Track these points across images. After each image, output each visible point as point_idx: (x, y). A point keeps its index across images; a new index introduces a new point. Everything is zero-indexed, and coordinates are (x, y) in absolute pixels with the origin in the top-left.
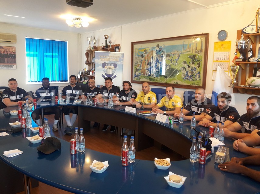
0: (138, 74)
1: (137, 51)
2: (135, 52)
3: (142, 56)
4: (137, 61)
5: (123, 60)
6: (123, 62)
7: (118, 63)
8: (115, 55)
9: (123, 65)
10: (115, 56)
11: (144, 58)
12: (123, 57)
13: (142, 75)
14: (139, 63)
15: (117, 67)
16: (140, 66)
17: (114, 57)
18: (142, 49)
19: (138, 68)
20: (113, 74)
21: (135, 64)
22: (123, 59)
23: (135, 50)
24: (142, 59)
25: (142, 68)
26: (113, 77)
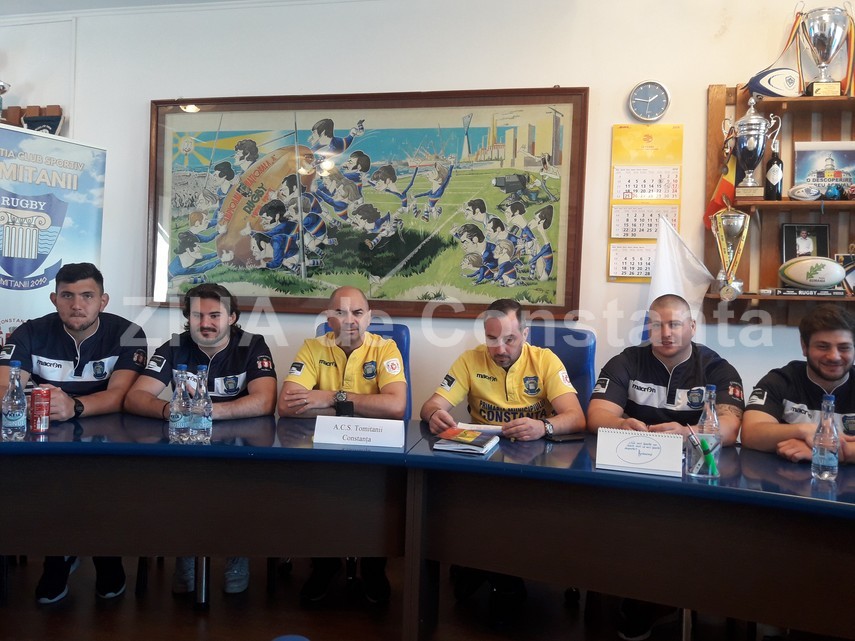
0: (197, 261)
2: (175, 150)
3: (227, 171)
4: (186, 193)
5: (102, 185)
6: (102, 196)
7: (72, 197)
8: (57, 149)
9: (100, 212)
10: (55, 155)
12: (103, 171)
15: (68, 221)
17: (51, 161)
18: (223, 135)
19: (195, 230)
20: (41, 258)
21: (175, 208)
22: (99, 179)
23: (176, 141)
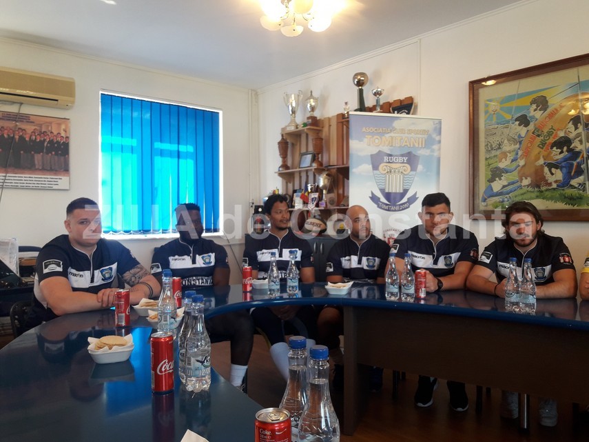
0: (504, 187)
1: (494, 106)
2: (486, 112)
3: (524, 120)
4: (495, 140)
5: (440, 142)
6: (439, 149)
7: (422, 152)
8: (413, 124)
9: (439, 160)
10: (412, 127)
11: (531, 127)
12: (440, 133)
13: (525, 189)
14: (507, 147)
15: (420, 167)
16: (510, 157)
17: (410, 131)
18: (520, 96)
19: (502, 165)
20: (406, 191)
21: (488, 151)
22: (437, 138)
23: (487, 106)
24: (523, 131)
25: (522, 163)
26: (405, 200)
